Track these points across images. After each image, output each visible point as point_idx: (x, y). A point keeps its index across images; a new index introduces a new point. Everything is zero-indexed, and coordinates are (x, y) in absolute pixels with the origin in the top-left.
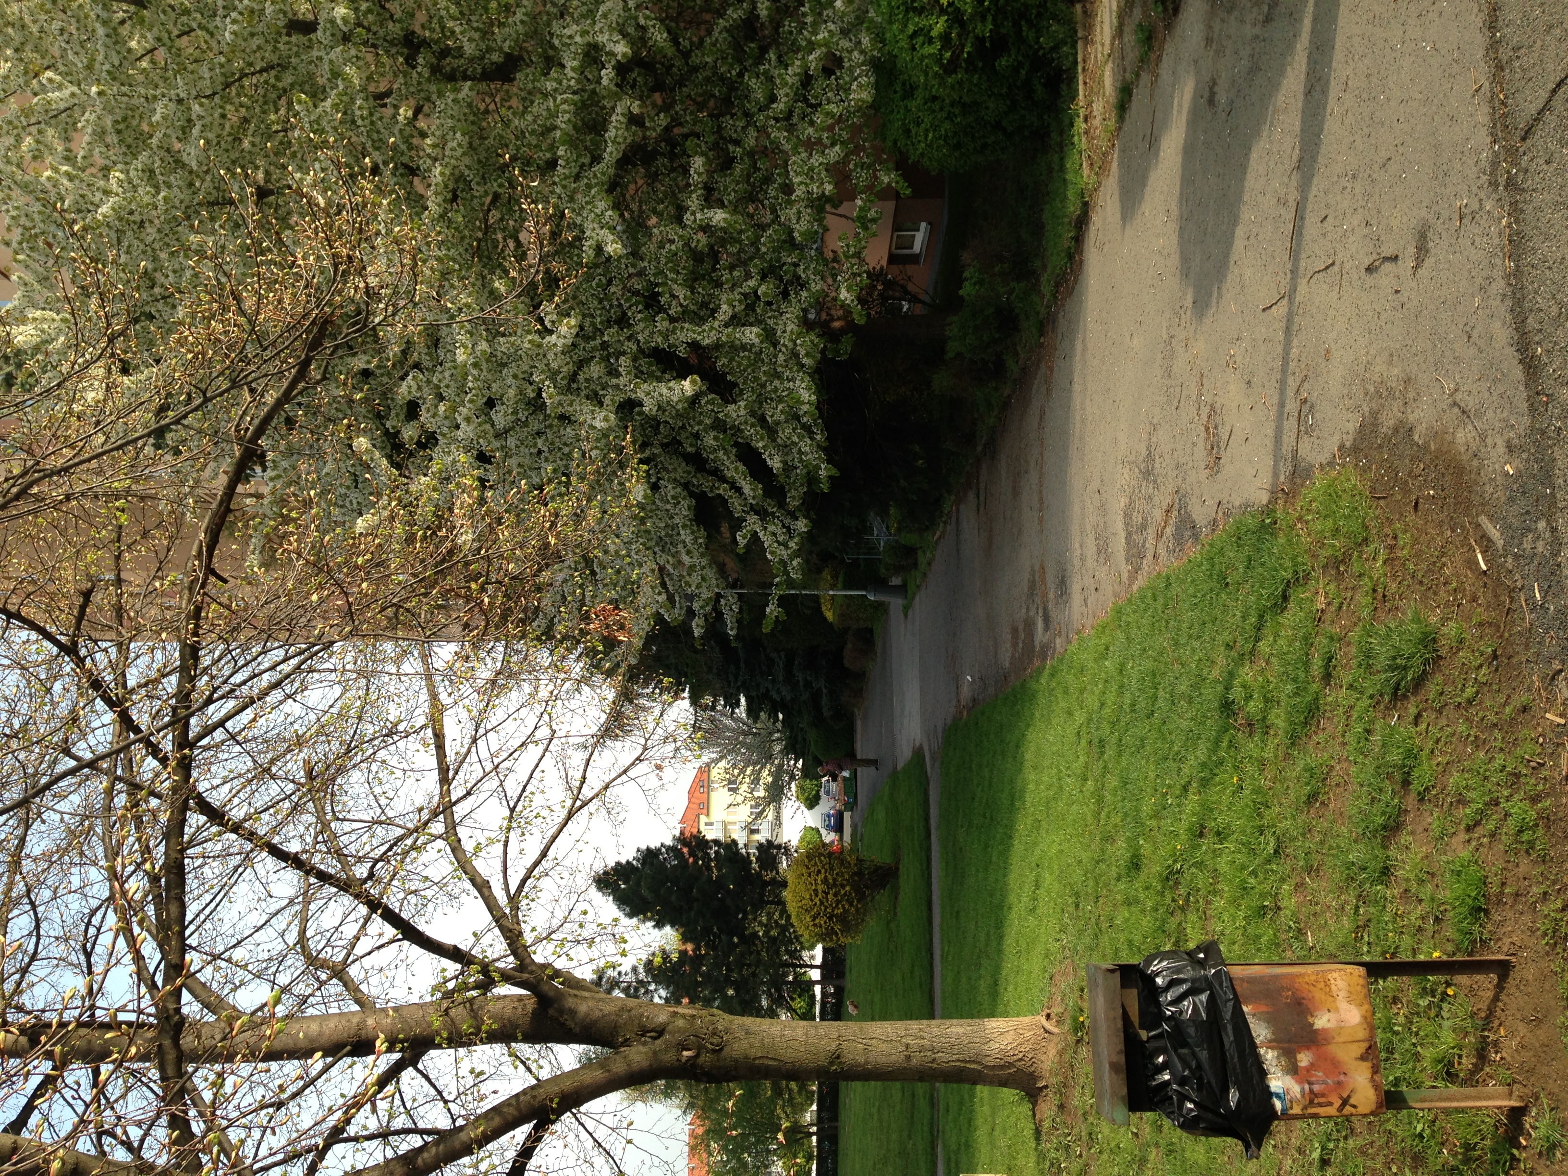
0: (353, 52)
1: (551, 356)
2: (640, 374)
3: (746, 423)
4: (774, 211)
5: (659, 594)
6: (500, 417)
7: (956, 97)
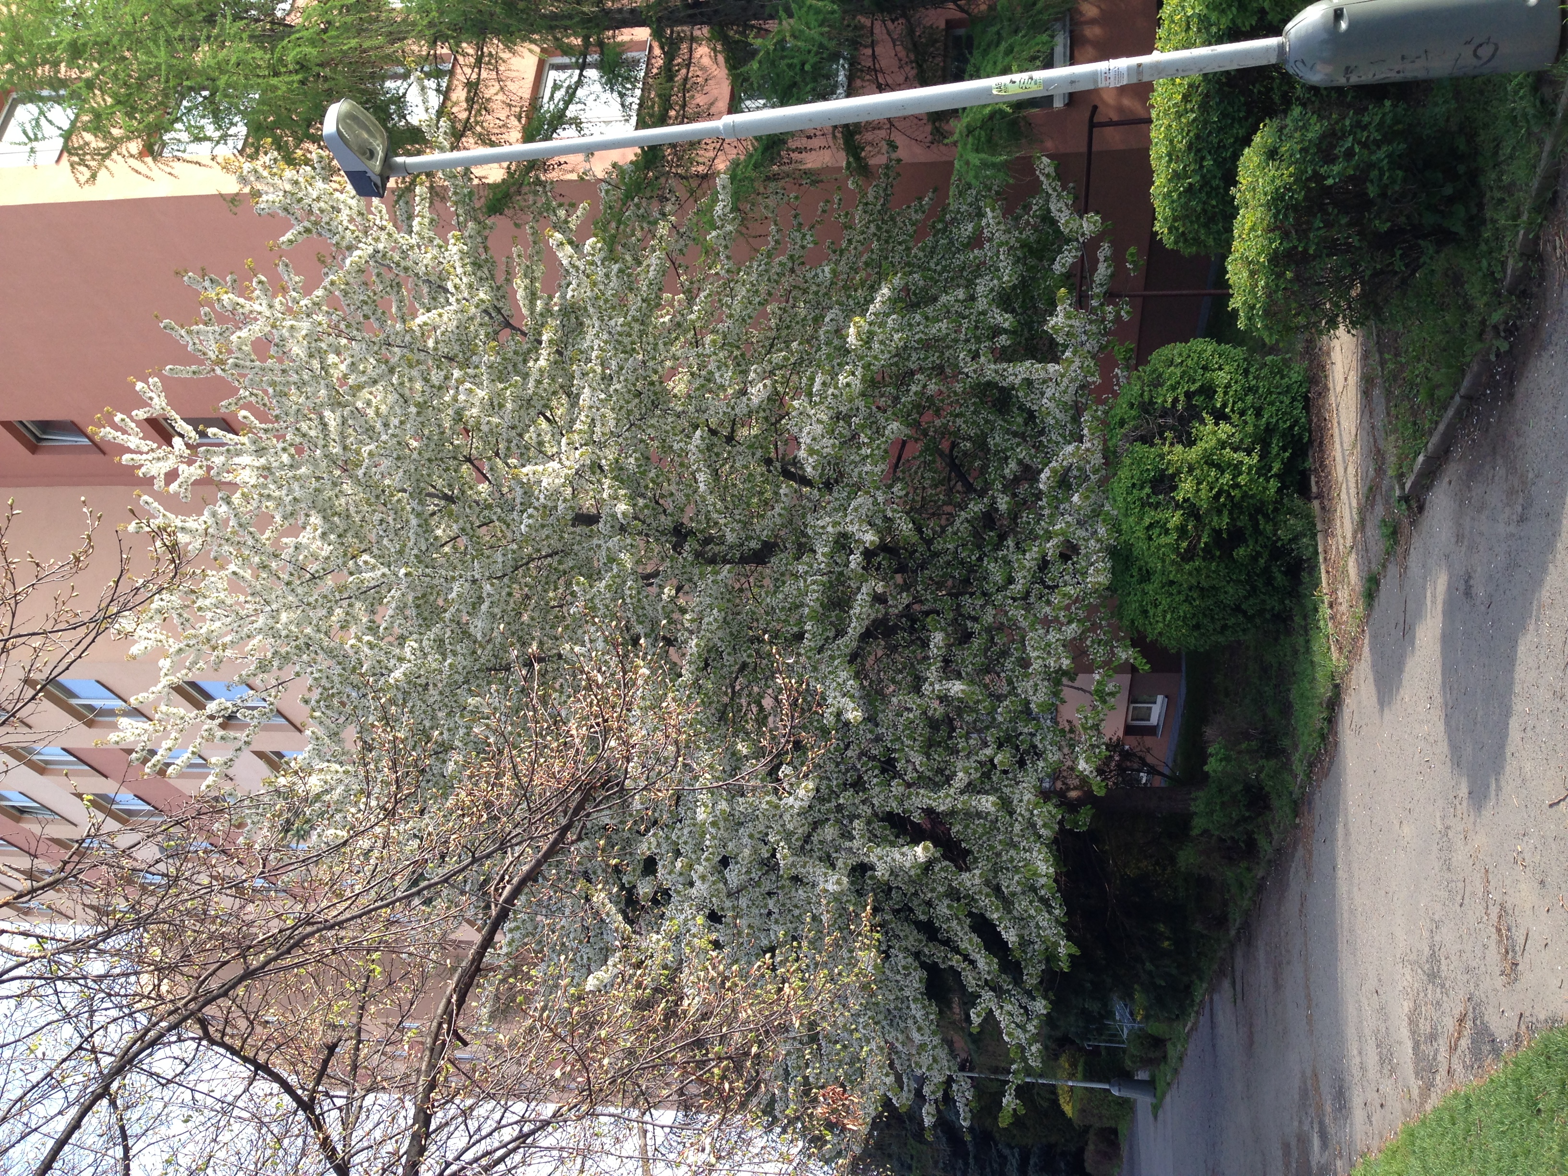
0: (629, 541)
1: (787, 817)
2: (873, 838)
3: (980, 892)
4: (1010, 682)
5: (887, 1075)
6: (734, 876)
7: (1194, 582)
